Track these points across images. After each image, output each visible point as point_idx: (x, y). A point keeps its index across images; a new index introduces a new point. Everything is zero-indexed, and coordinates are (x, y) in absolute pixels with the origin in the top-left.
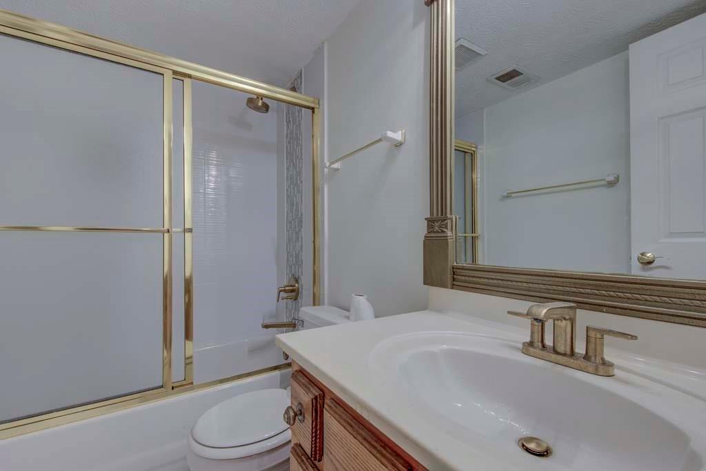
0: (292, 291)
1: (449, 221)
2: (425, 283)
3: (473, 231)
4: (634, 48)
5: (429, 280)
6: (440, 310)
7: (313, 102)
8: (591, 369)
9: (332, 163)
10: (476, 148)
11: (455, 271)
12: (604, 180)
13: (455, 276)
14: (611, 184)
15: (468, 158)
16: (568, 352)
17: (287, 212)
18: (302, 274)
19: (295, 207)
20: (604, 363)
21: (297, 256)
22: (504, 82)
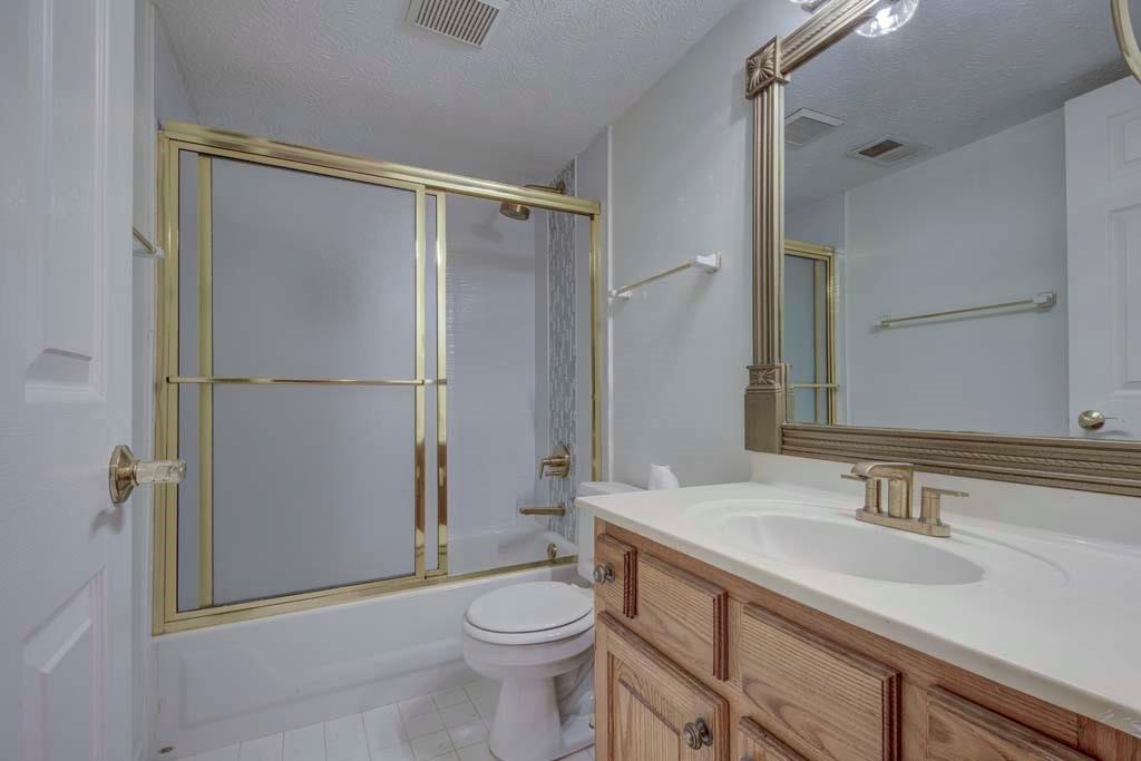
0: (559, 465)
1: (777, 371)
2: (747, 447)
3: (829, 379)
4: (1071, 106)
5: (752, 443)
6: (764, 481)
7: (591, 207)
8: (925, 530)
9: (619, 292)
10: (833, 252)
11: (784, 432)
12: (1031, 301)
13: (785, 439)
14: (1045, 308)
15: (820, 268)
16: (904, 514)
17: (552, 355)
18: (575, 440)
19: (563, 347)
20: (939, 523)
21: (566, 416)
22: (872, 156)
